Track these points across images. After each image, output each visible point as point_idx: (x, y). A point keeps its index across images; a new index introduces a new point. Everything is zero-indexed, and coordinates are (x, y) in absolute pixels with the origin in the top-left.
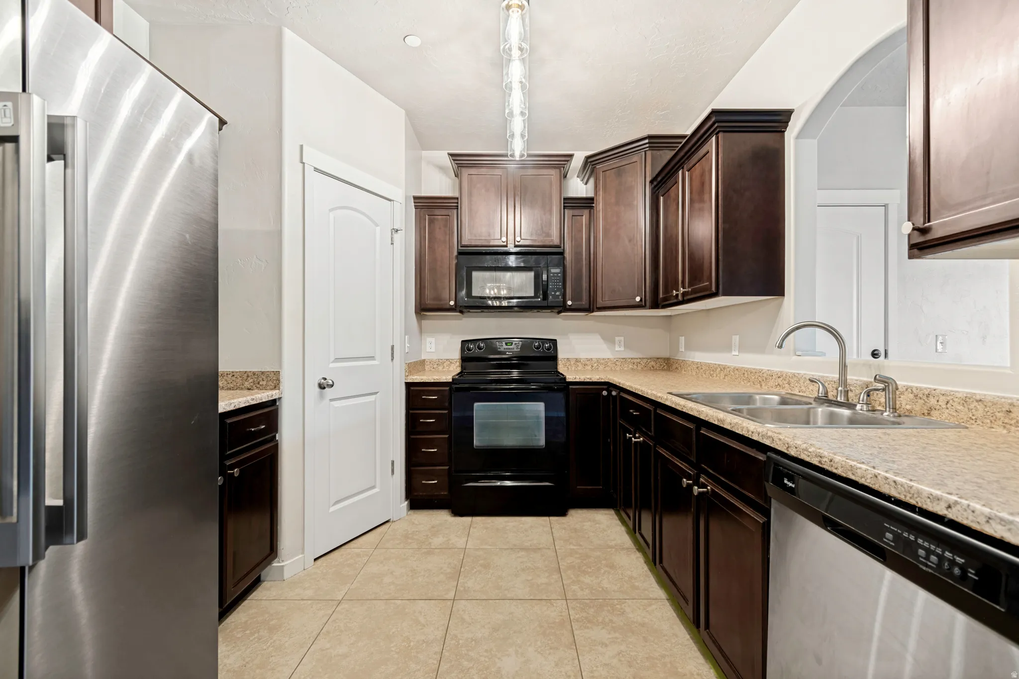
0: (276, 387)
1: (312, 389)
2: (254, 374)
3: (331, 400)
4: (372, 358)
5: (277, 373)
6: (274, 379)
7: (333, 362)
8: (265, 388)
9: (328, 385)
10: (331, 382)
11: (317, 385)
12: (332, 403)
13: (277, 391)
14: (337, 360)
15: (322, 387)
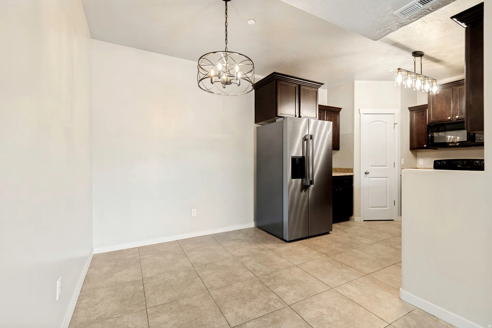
0: (352, 172)
1: (363, 174)
2: (347, 169)
3: (369, 178)
4: (386, 166)
5: (352, 169)
6: (351, 170)
7: (370, 167)
8: (350, 173)
9: (367, 173)
10: (368, 172)
11: (364, 173)
12: (370, 178)
13: (352, 173)
14: (371, 166)
15: (366, 173)
